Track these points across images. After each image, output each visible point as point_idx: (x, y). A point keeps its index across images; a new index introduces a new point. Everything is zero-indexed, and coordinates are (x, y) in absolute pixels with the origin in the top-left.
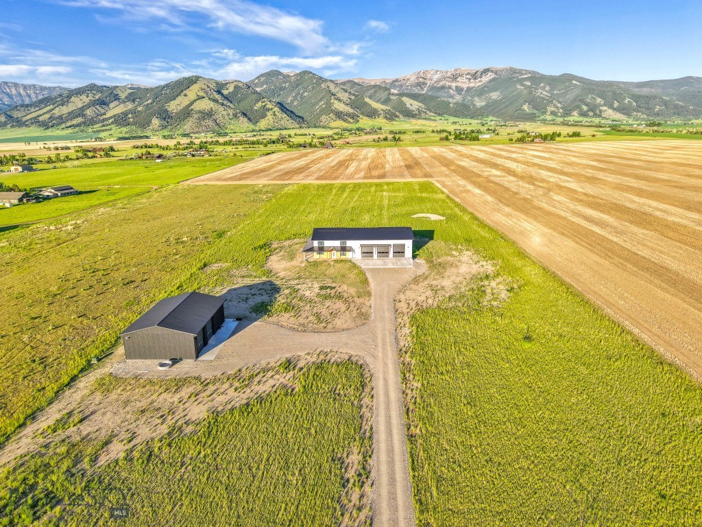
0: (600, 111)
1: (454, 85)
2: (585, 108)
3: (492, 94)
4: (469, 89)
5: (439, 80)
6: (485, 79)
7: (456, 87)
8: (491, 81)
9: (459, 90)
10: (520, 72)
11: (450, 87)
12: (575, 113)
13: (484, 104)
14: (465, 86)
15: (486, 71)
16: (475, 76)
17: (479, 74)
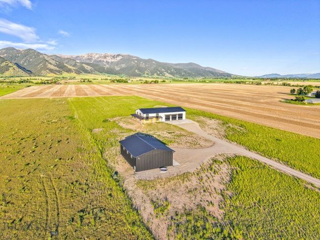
0: (164, 74)
1: (105, 60)
2: (159, 72)
3: (122, 65)
4: (112, 62)
5: (98, 58)
6: (119, 58)
7: (106, 61)
8: (121, 59)
9: (108, 62)
10: (132, 57)
11: (103, 61)
12: (155, 74)
13: (119, 69)
14: (110, 61)
15: (118, 55)
16: (114, 57)
17: (115, 56)
